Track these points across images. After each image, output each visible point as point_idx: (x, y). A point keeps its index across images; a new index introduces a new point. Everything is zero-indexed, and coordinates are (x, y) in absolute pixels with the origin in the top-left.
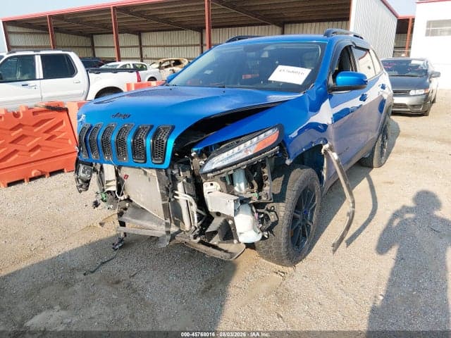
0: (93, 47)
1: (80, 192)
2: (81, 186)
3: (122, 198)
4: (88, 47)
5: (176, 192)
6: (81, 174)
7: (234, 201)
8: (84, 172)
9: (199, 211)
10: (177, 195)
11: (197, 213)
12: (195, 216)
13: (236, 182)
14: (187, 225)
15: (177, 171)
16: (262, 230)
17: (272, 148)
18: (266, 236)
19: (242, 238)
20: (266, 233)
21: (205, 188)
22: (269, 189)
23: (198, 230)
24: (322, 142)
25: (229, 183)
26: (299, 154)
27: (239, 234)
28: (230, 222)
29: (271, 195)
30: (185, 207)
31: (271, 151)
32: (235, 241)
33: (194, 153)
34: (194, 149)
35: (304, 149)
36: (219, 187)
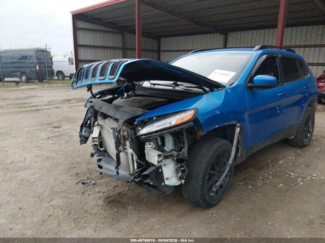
0: (159, 51)
1: (81, 144)
2: (82, 141)
3: (101, 149)
4: (154, 51)
5: (126, 148)
6: (83, 133)
7: (158, 155)
8: (85, 132)
9: (137, 160)
10: (126, 149)
11: (137, 161)
12: (135, 164)
13: (166, 144)
14: (132, 169)
15: (127, 133)
16: (181, 178)
17: (187, 123)
18: (183, 183)
19: (167, 182)
20: (184, 181)
21: (146, 146)
22: (185, 150)
23: (138, 174)
24: (235, 122)
25: (160, 144)
26: (212, 129)
27: (165, 179)
28: (160, 170)
29: (186, 155)
30: (130, 157)
31: (187, 125)
32: (163, 184)
33: (136, 123)
34: (137, 120)
35: (217, 126)
36: (154, 147)
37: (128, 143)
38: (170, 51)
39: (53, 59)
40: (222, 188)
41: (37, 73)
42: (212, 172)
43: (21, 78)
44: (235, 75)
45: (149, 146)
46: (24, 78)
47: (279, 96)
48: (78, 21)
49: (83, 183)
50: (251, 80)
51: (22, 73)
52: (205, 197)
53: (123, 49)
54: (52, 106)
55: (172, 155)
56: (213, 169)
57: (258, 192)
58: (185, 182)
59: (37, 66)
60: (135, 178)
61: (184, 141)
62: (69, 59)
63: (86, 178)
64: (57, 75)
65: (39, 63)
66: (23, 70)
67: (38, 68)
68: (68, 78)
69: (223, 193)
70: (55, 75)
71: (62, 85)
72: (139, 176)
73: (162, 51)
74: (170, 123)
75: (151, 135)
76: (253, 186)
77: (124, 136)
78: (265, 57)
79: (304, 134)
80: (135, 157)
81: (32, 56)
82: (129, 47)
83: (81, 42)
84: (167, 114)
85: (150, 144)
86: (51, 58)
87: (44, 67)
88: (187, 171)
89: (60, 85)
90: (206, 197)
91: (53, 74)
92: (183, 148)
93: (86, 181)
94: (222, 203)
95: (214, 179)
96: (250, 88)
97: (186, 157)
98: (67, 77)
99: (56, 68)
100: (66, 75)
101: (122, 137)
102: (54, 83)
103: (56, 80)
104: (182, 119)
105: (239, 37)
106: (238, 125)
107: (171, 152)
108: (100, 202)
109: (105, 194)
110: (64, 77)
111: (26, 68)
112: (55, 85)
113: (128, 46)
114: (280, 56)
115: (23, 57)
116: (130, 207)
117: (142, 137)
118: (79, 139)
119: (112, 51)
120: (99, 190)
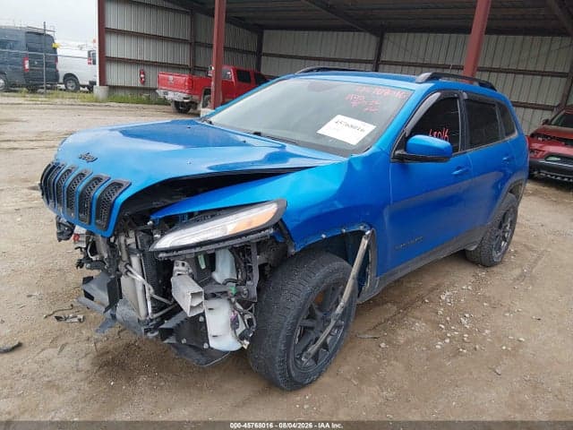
0: (259, 54)
1: (60, 240)
2: (61, 233)
3: (94, 258)
4: (250, 54)
5: (131, 269)
7: (192, 294)
9: (155, 296)
10: (131, 273)
11: (152, 298)
12: (149, 303)
13: (219, 265)
14: (143, 312)
15: (134, 240)
16: (242, 337)
17: (260, 231)
18: (246, 347)
19: (214, 344)
20: (248, 343)
21: (175, 268)
22: (253, 284)
23: (154, 322)
24: (362, 228)
25: (203, 267)
26: (313, 242)
27: (210, 337)
28: (201, 319)
29: (254, 293)
30: (140, 288)
31: (259, 234)
32: (206, 346)
33: (151, 222)
34: (153, 217)
35: (324, 236)
36: (190, 271)
37: (135, 260)
38: (281, 56)
39: (58, 50)
40: (328, 350)
41: (25, 74)
42: (309, 323)
44: (374, 131)
45: (181, 268)
46: (1, 82)
47: (456, 175)
49: (58, 318)
50: (403, 142)
52: (289, 372)
53: (191, 44)
54: (42, 144)
55: (226, 292)
56: (311, 316)
57: (396, 359)
58: (249, 346)
59: (27, 62)
60: (147, 331)
61: (250, 267)
62: (89, 52)
63: (67, 306)
64: (65, 83)
65: (30, 57)
67: (27, 66)
68: (86, 89)
69: (328, 360)
70: (61, 80)
71: (72, 101)
72: (156, 328)
73: (264, 55)
74: (224, 229)
75: (180, 252)
76: (388, 343)
77: (127, 246)
78: (436, 95)
79: (494, 243)
80: (150, 291)
81: (17, 42)
82: (203, 41)
83: (111, 24)
84: (219, 209)
85: (183, 265)
86: (55, 49)
87: (41, 64)
88: (255, 324)
89: (67, 101)
90: (293, 372)
91: (57, 79)
92: (250, 279)
93: (66, 313)
94: (325, 379)
95: (312, 335)
96: (401, 158)
97: (255, 299)
98: (84, 86)
99: (63, 68)
100: (81, 83)
101: (123, 247)
102: (57, 97)
103: (61, 90)
104: (250, 223)
105: (403, 43)
106: (368, 233)
107: (225, 284)
108: (85, 364)
109: (99, 345)
110: (78, 86)
111: (5, 63)
112: (57, 100)
113: (202, 39)
114: (465, 96)
116: (143, 378)
117: (161, 255)
118: (55, 229)
119: (170, 45)
120: (89, 335)
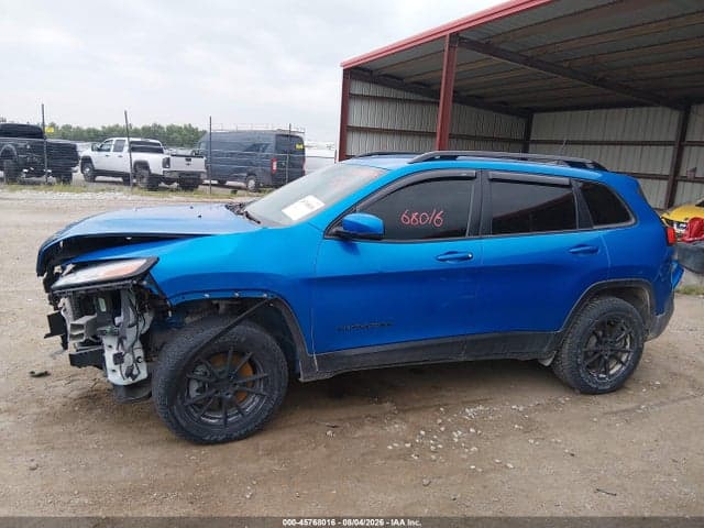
0: (526, 141)
4: (514, 141)
16: (127, 374)
24: (265, 296)
25: (104, 310)
26: (192, 299)
27: (109, 371)
35: (208, 296)
41: (272, 175)
43: (247, 182)
46: (252, 183)
48: (354, 82)
51: (249, 174)
59: (275, 163)
65: (278, 159)
66: (251, 169)
67: (275, 167)
73: (534, 142)
76: (341, 433)
81: (267, 145)
83: (354, 121)
96: (340, 236)
111: (257, 165)
115: (255, 145)
